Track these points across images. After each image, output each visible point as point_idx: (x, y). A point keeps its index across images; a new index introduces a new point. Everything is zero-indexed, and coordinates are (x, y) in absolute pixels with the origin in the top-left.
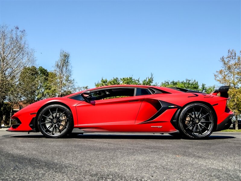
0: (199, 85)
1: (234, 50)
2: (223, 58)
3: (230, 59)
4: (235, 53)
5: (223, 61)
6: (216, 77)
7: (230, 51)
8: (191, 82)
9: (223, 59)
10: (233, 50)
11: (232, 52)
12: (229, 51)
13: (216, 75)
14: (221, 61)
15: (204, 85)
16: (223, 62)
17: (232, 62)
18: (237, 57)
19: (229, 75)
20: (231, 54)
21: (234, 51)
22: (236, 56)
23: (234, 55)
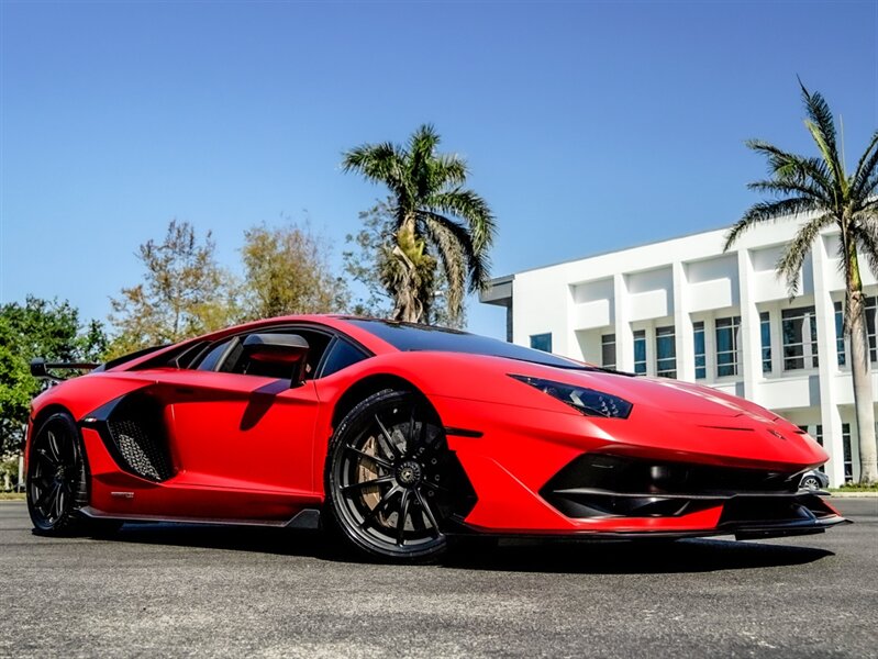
0: (80, 324)
1: (190, 225)
2: (149, 247)
3: (174, 252)
4: (192, 238)
5: (148, 256)
6: (117, 310)
7: (176, 226)
8: (46, 310)
9: (148, 251)
10: (186, 225)
11: (182, 228)
12: (172, 225)
13: (119, 304)
14: (140, 254)
15: (99, 327)
16: (149, 261)
17: (179, 265)
18: (196, 251)
19: (163, 306)
20: (179, 236)
21: (189, 229)
22: (195, 246)
23: (188, 242)
